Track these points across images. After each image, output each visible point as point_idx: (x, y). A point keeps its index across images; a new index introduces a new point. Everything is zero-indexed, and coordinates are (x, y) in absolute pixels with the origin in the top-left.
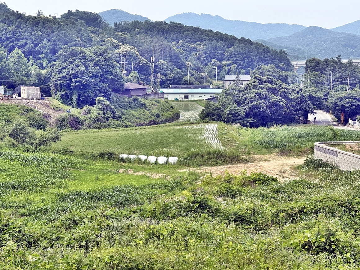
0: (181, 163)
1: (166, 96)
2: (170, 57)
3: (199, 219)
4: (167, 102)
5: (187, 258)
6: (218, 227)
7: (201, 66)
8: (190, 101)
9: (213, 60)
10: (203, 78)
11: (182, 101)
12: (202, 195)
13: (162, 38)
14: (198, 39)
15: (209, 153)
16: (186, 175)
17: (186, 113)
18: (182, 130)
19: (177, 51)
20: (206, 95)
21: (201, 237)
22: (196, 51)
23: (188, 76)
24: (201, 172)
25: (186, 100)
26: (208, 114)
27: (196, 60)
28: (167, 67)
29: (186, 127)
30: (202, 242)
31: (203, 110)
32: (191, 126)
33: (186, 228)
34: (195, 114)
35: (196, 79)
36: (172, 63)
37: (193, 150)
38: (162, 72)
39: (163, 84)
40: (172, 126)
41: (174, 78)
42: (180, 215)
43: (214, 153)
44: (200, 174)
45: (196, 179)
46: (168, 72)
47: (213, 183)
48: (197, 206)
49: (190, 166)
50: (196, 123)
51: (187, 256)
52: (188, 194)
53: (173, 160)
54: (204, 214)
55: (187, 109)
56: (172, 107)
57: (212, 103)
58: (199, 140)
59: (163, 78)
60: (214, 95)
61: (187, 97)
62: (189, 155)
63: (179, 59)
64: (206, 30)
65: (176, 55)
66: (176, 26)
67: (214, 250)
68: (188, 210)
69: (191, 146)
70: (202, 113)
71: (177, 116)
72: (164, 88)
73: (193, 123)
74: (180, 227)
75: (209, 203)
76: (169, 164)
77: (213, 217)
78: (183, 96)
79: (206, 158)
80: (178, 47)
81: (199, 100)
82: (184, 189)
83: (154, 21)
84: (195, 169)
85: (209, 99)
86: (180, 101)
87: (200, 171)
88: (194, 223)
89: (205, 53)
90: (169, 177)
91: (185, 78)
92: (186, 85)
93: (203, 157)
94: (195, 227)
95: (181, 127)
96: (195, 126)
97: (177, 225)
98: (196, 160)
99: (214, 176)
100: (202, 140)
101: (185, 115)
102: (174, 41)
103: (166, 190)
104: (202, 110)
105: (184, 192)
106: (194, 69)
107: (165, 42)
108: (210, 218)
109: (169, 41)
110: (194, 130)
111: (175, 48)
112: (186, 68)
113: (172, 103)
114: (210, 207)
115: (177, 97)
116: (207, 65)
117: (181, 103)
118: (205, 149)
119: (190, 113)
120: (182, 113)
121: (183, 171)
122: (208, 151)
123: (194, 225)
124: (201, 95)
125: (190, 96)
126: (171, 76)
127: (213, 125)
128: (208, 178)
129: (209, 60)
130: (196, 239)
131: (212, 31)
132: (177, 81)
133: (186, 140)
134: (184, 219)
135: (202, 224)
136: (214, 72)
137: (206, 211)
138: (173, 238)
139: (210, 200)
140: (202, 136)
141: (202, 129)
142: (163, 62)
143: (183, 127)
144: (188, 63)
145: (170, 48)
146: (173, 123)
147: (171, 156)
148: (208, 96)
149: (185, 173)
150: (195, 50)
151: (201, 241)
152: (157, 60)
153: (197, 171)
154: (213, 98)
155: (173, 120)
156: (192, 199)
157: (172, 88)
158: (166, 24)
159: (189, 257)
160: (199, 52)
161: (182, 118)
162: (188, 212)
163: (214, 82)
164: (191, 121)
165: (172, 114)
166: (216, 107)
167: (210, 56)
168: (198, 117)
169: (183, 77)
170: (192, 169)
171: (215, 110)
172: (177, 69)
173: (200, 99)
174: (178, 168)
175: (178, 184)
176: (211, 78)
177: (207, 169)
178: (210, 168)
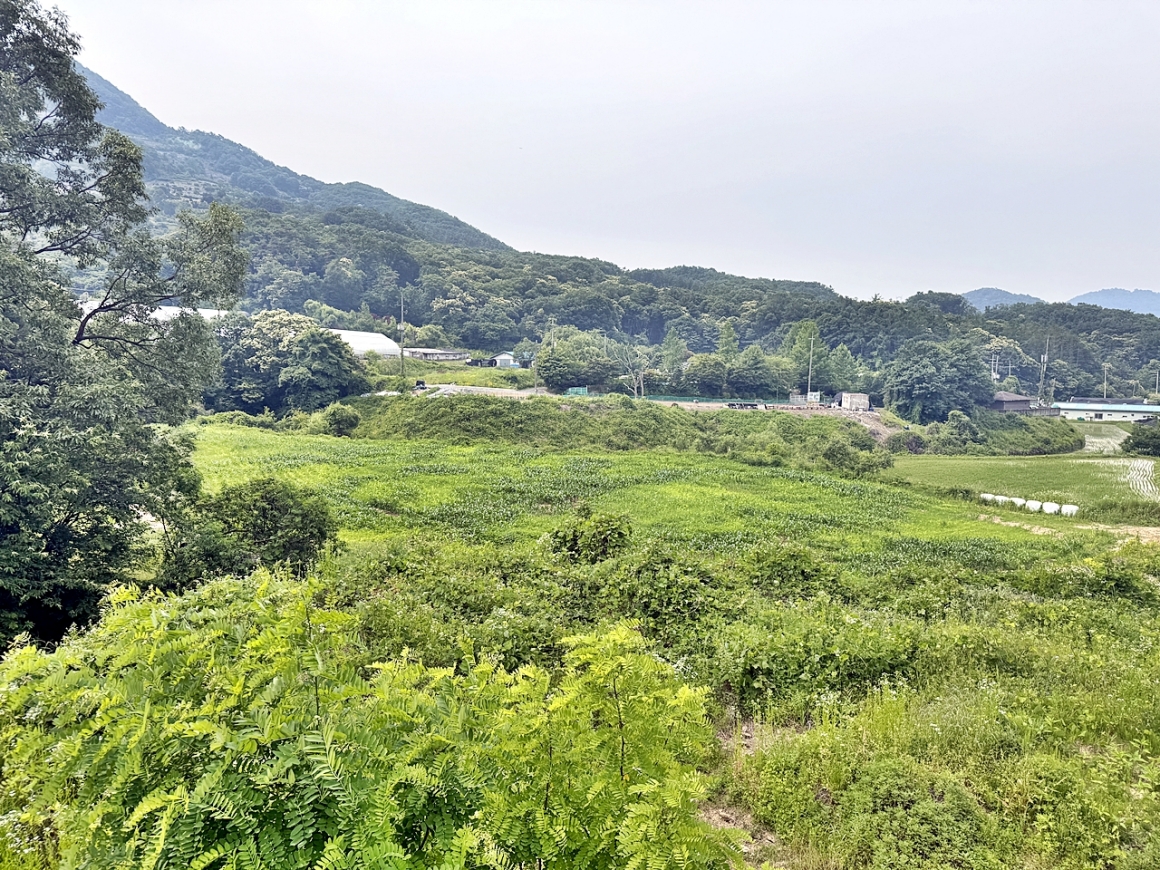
0: (1083, 516)
1: (1062, 413)
2: (1075, 355)
3: (1116, 604)
4: (1063, 422)
5: (1091, 661)
6: (1148, 623)
7: (1128, 369)
8: (1106, 423)
9: (1152, 361)
10: (1131, 387)
11: (1091, 422)
12: (1123, 569)
13: (1062, 327)
14: (1127, 328)
15: (1136, 505)
16: (1092, 536)
17: (1097, 440)
18: (1088, 464)
19: (1088, 346)
21: (1115, 633)
22: (1121, 346)
23: (1105, 384)
24: (1119, 533)
25: (1097, 420)
26: (1138, 445)
27: (1121, 361)
28: (1068, 370)
29: (1096, 461)
30: (1117, 642)
31: (1129, 438)
32: (1105, 461)
33: (1091, 615)
34: (1114, 443)
35: (1118, 389)
36: (1075, 365)
37: (1106, 497)
38: (1059, 378)
39: (1059, 396)
40: (1070, 458)
41: (1079, 387)
42: (1081, 595)
43: (1145, 506)
44: (1117, 536)
45: (1110, 543)
46: (1069, 378)
47: (1141, 553)
48: (1113, 584)
49: (1099, 522)
50: (1113, 457)
51: (1091, 658)
52: (1094, 564)
53: (1069, 509)
54: (1125, 600)
55: (1098, 434)
56: (1072, 430)
57: (1146, 427)
58: (1117, 483)
59: (1060, 386)
60: (1150, 415)
61: (1101, 416)
62: (1099, 505)
63: (1091, 358)
64: (1142, 315)
65: (1085, 352)
66: (1088, 309)
67: (1140, 657)
68: (1096, 588)
69: (1103, 491)
70: (1126, 442)
71: (1081, 444)
72: (1060, 401)
73: (1109, 457)
74: (1081, 611)
75: (1136, 584)
76: (1062, 515)
77: (1141, 606)
78: (1092, 414)
79: (1129, 512)
80: (1089, 341)
81: (1123, 422)
82: (1086, 556)
83: (1051, 302)
84: (1108, 527)
85: (1140, 421)
86: (1087, 422)
87: (1117, 531)
88: (1105, 610)
89: (1138, 349)
90: (1061, 535)
91: (1099, 387)
92: (1099, 397)
93: (1123, 509)
94: (1106, 616)
95: (1086, 461)
96: (1111, 462)
97: (1074, 609)
98: (1109, 514)
99: (1144, 542)
100: (1124, 484)
101: (1093, 444)
102: (1084, 331)
103: (1056, 554)
104: (1125, 437)
105: (1086, 560)
106: (1115, 374)
107: (1068, 334)
108: (1135, 607)
109: (1074, 332)
110: (1110, 467)
111: (1084, 342)
112: (1102, 372)
113: (1073, 424)
114: (1136, 590)
115: (1083, 415)
116: (1139, 368)
117: (1088, 425)
118: (1127, 499)
119: (1104, 441)
120: (1088, 439)
121: (1089, 528)
122: (1133, 502)
123: (1106, 614)
124: (1125, 414)
125: (1105, 415)
126: (1072, 385)
127: (1145, 462)
128: (1132, 543)
129: (1145, 360)
130: (1108, 635)
131: (1153, 316)
132: (1085, 391)
133: (1095, 481)
134: (1088, 601)
135: (1119, 614)
136: (1152, 379)
137: (1128, 595)
138: (1065, 627)
139: (1138, 580)
140: (1124, 477)
141: (1124, 466)
142: (1062, 362)
143: (1091, 461)
144: (1106, 365)
145: (1076, 341)
146: (1073, 454)
147: (1066, 503)
148: (1139, 417)
149: (1090, 531)
150: (1120, 345)
151: (1117, 639)
152: (1051, 360)
153: (1112, 531)
154: (1149, 420)
155: (1072, 450)
156: (1104, 572)
157: (1073, 401)
158: (1070, 306)
159: (1095, 662)
160: (1127, 348)
161: (1090, 447)
162: (1095, 592)
163: (1151, 395)
164: (1105, 453)
165: (1071, 440)
166: (1152, 433)
167: (1146, 354)
168: (1119, 448)
169: (1094, 385)
170: (1102, 527)
171: (1151, 438)
172: (1084, 374)
173: (1124, 419)
174: (1078, 522)
175: (1077, 547)
176: (1145, 388)
177: (1132, 530)
178: (1137, 528)
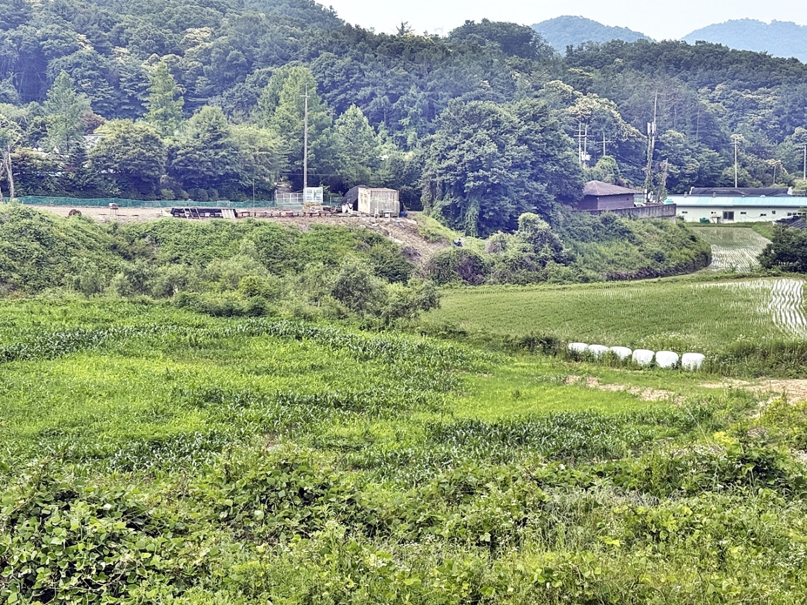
0: (712, 369)
1: (679, 212)
2: (694, 122)
3: (755, 499)
4: (680, 226)
5: (724, 588)
6: (800, 523)
7: (766, 143)
8: (738, 225)
9: (798, 130)
10: (770, 171)
11: (719, 225)
12: (763, 444)
13: (675, 79)
14: (763, 79)
15: (781, 348)
16: (723, 397)
17: (727, 253)
18: (717, 291)
19: (711, 108)
20: (777, 211)
21: (757, 541)
22: (756, 108)
23: (735, 166)
24: (760, 391)
25: (727, 221)
26: (781, 256)
27: (756, 130)
28: (685, 145)
29: (727, 284)
30: (760, 555)
31: (770, 247)
32: (739, 283)
33: (722, 518)
34: (749, 256)
35: (753, 173)
36: (696, 138)
37: (740, 338)
38: (673, 158)
39: (675, 185)
40: (692, 281)
41: (700, 171)
42: (709, 489)
43: (793, 348)
44: (757, 396)
45: (747, 406)
46: (687, 158)
47: (790, 419)
48: (751, 469)
49: (733, 376)
50: (750, 276)
51: (725, 584)
52: (728, 440)
53: (692, 359)
54: (768, 490)
55: (728, 242)
56: (693, 239)
57: (791, 229)
58: (756, 316)
59: (675, 170)
60: (796, 211)
61: (731, 216)
62: (732, 350)
63: (715, 127)
64: (783, 60)
65: (708, 118)
66: (711, 51)
67: (790, 575)
68: (729, 477)
69: (737, 329)
70: (766, 253)
71: (705, 259)
72: (675, 193)
73: (743, 276)
74: (709, 514)
75: (781, 465)
76: (683, 370)
77: (790, 496)
78: (720, 213)
79: (772, 358)
80: (712, 101)
81: (760, 223)
82: (717, 428)
83: (659, 40)
84: (745, 382)
85: (783, 221)
86: (714, 225)
87: (757, 388)
88: (742, 508)
89: (779, 113)
90: (681, 400)
91: (727, 171)
92: (729, 186)
93: (765, 355)
94: (744, 518)
95: (713, 284)
96: (747, 284)
97: (700, 511)
98: (746, 363)
99: (793, 402)
100: (764, 316)
101: (723, 257)
102: (705, 85)
103: (676, 430)
104: (765, 247)
105: (717, 435)
106: (749, 151)
107: (683, 89)
108: (781, 500)
109: (692, 86)
110: (745, 293)
111: (705, 102)
112: (730, 148)
113: (694, 229)
114: (782, 474)
115: (707, 214)
116: (781, 140)
117: (715, 230)
118: (769, 339)
119: (737, 252)
120: (716, 251)
121: (718, 386)
122: (777, 344)
123: (744, 514)
124: (763, 212)
125: (737, 213)
126: (692, 166)
127: (792, 281)
128: (778, 405)
129: (788, 129)
130: (747, 545)
131: (796, 61)
132: (709, 178)
133: (726, 315)
134: (719, 497)
135: (760, 513)
136: (798, 158)
137: (772, 483)
138: (690, 539)
139: (783, 458)
140: (765, 306)
141: (764, 290)
142: (676, 134)
143: (720, 284)
144: (736, 138)
145: (694, 101)
146: (695, 275)
147: (688, 350)
148: (782, 215)
149: (720, 390)
150: (754, 105)
151: (759, 551)
152: (660, 130)
153: (751, 389)
154: (795, 218)
155: (695, 269)
156: (739, 451)
157: (694, 194)
158: (686, 46)
159: (729, 588)
160: (763, 112)
161: (717, 264)
162: (727, 482)
163: (798, 181)
164: (738, 272)
165: (692, 253)
166: (800, 239)
167: (789, 120)
168: (756, 263)
169: (722, 168)
170: (737, 383)
171: (798, 246)
172: (708, 151)
173: (763, 219)
174: (704, 379)
175: (705, 416)
176: (790, 170)
177: (776, 385)
178: (784, 382)
